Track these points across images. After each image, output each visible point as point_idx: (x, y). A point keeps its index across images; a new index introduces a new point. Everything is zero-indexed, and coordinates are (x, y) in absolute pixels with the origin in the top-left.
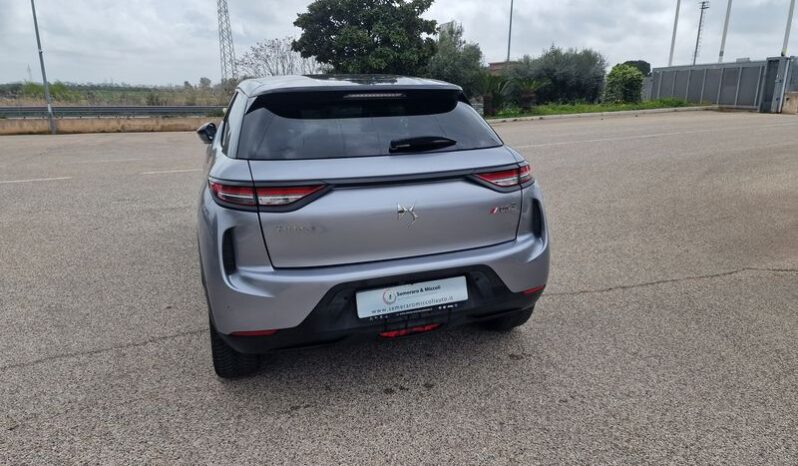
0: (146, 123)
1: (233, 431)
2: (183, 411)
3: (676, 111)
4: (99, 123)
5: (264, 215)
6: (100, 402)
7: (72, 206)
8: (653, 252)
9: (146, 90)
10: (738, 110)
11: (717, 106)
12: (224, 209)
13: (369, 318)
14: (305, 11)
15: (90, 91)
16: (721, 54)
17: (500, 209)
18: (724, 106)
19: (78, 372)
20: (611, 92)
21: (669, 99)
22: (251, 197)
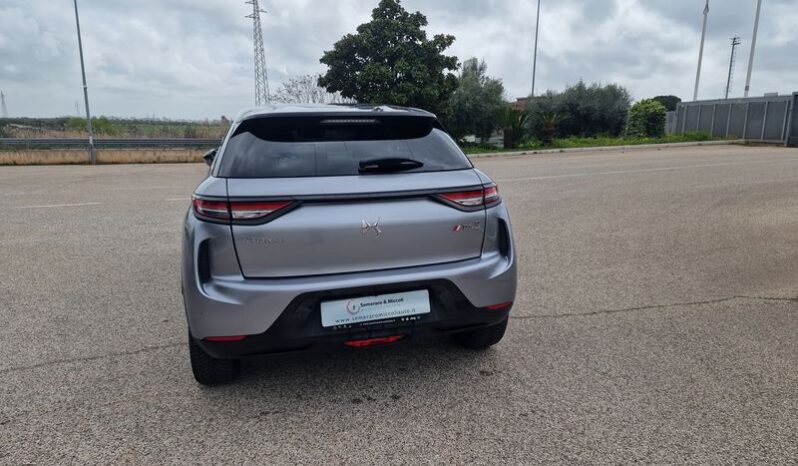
0: (180, 154)
1: (203, 432)
2: (160, 413)
3: (700, 145)
4: (136, 155)
5: (237, 229)
6: (86, 402)
7: (95, 228)
8: (645, 279)
9: (184, 124)
10: (765, 144)
11: (742, 141)
12: (200, 222)
13: (332, 327)
14: (332, 48)
15: (133, 125)
16: (747, 88)
17: (463, 227)
18: (750, 140)
19: (72, 375)
20: (634, 125)
21: (693, 133)
22: (226, 211)
